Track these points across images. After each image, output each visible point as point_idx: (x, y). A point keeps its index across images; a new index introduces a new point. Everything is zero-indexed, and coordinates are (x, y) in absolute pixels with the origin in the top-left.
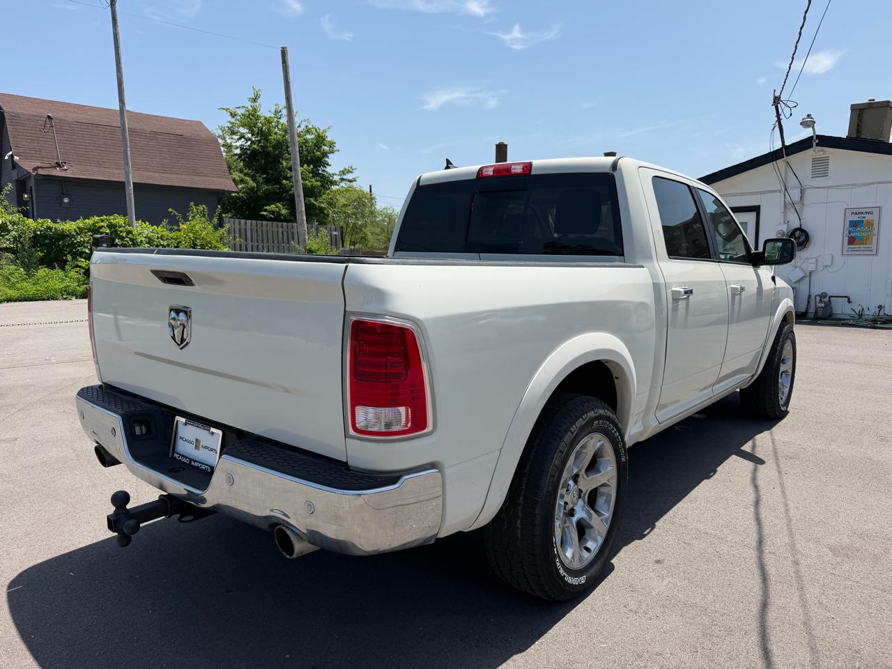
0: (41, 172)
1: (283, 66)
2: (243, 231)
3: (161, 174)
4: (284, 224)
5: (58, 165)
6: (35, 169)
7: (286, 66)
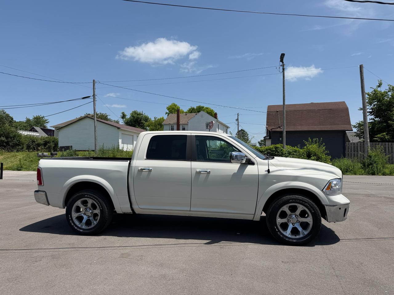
0: (273, 130)
1: (360, 73)
2: (356, 148)
3: (318, 126)
4: (387, 143)
5: (279, 127)
6: (272, 129)
7: (361, 73)
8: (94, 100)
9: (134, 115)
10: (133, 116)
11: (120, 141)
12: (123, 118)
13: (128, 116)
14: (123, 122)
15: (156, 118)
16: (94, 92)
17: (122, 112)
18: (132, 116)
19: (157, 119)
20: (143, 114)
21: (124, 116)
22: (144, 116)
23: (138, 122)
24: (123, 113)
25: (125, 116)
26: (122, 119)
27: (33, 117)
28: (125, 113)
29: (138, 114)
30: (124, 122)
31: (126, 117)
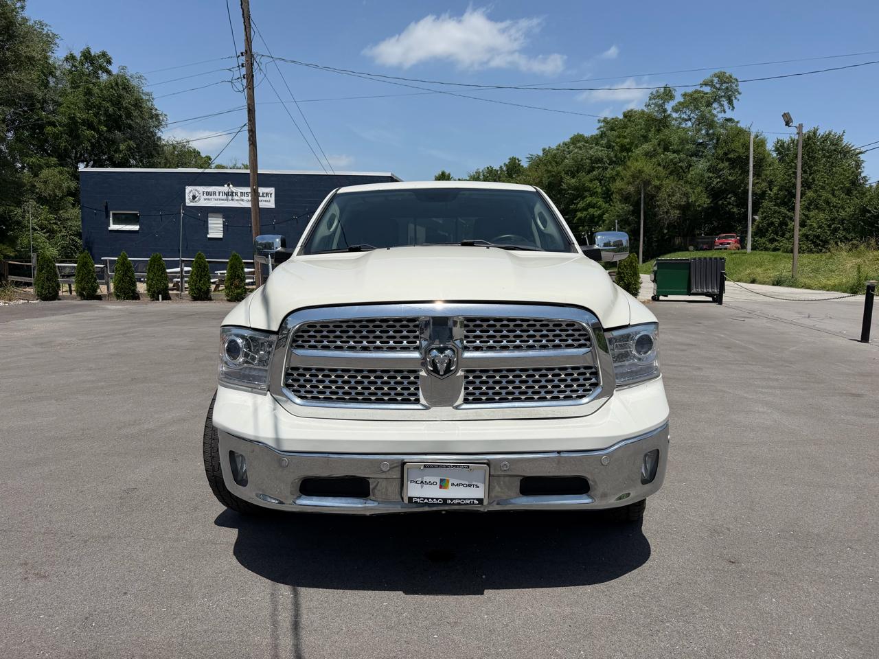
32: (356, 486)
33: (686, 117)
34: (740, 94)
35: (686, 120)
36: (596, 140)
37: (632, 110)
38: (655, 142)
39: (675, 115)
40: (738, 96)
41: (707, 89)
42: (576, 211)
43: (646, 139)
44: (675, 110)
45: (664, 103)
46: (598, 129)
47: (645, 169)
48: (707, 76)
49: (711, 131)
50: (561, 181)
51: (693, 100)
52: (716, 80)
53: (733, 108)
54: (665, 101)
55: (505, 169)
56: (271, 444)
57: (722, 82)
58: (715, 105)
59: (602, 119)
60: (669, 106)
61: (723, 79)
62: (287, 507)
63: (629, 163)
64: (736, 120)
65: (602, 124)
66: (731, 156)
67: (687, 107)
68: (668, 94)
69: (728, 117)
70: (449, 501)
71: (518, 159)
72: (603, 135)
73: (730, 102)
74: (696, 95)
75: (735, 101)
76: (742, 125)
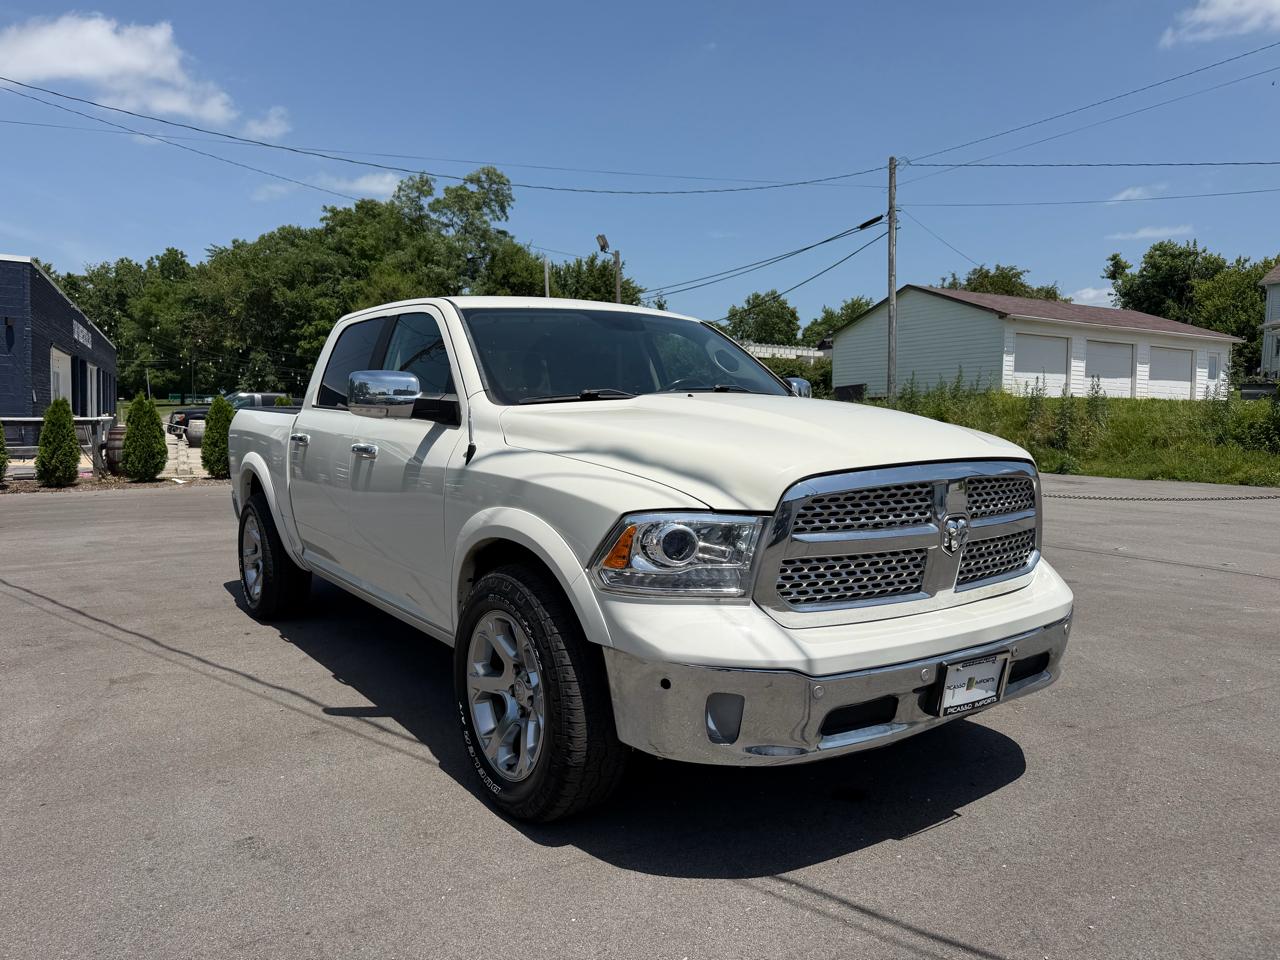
8: (890, 227)
9: (1159, 260)
10: (1155, 266)
11: (1008, 361)
12: (1113, 276)
13: (1135, 267)
14: (1113, 291)
15: (1246, 261)
16: (891, 198)
17: (1111, 256)
18: (1151, 262)
19: (1247, 265)
20: (1200, 250)
21: (1117, 269)
22: (1205, 259)
23: (1174, 287)
24: (1114, 258)
25: (1124, 268)
26: (1111, 281)
27: (844, 304)
28: (1123, 258)
29: (1173, 256)
30: (1118, 291)
31: (1128, 271)
32: (881, 710)
33: (446, 221)
34: (513, 200)
35: (447, 226)
36: (318, 237)
37: (373, 201)
38: (410, 250)
39: (434, 216)
40: (512, 203)
41: (473, 188)
42: (298, 338)
43: (396, 244)
44: (433, 207)
45: (419, 197)
46: (322, 220)
47: (402, 286)
48: (473, 170)
49: (483, 245)
50: (269, 294)
51: (459, 199)
52: (483, 178)
53: (507, 217)
54: (422, 193)
55: (157, 263)
56: (801, 667)
57: (492, 182)
58: (485, 210)
59: (328, 207)
60: (425, 202)
61: (493, 177)
62: (812, 756)
63: (375, 277)
64: (511, 234)
65: (329, 215)
66: (513, 280)
67: (448, 207)
68: (424, 186)
69: (501, 229)
70: (977, 705)
71: (182, 253)
72: (330, 230)
73: (503, 209)
74: (460, 192)
75: (508, 210)
76: (519, 241)
